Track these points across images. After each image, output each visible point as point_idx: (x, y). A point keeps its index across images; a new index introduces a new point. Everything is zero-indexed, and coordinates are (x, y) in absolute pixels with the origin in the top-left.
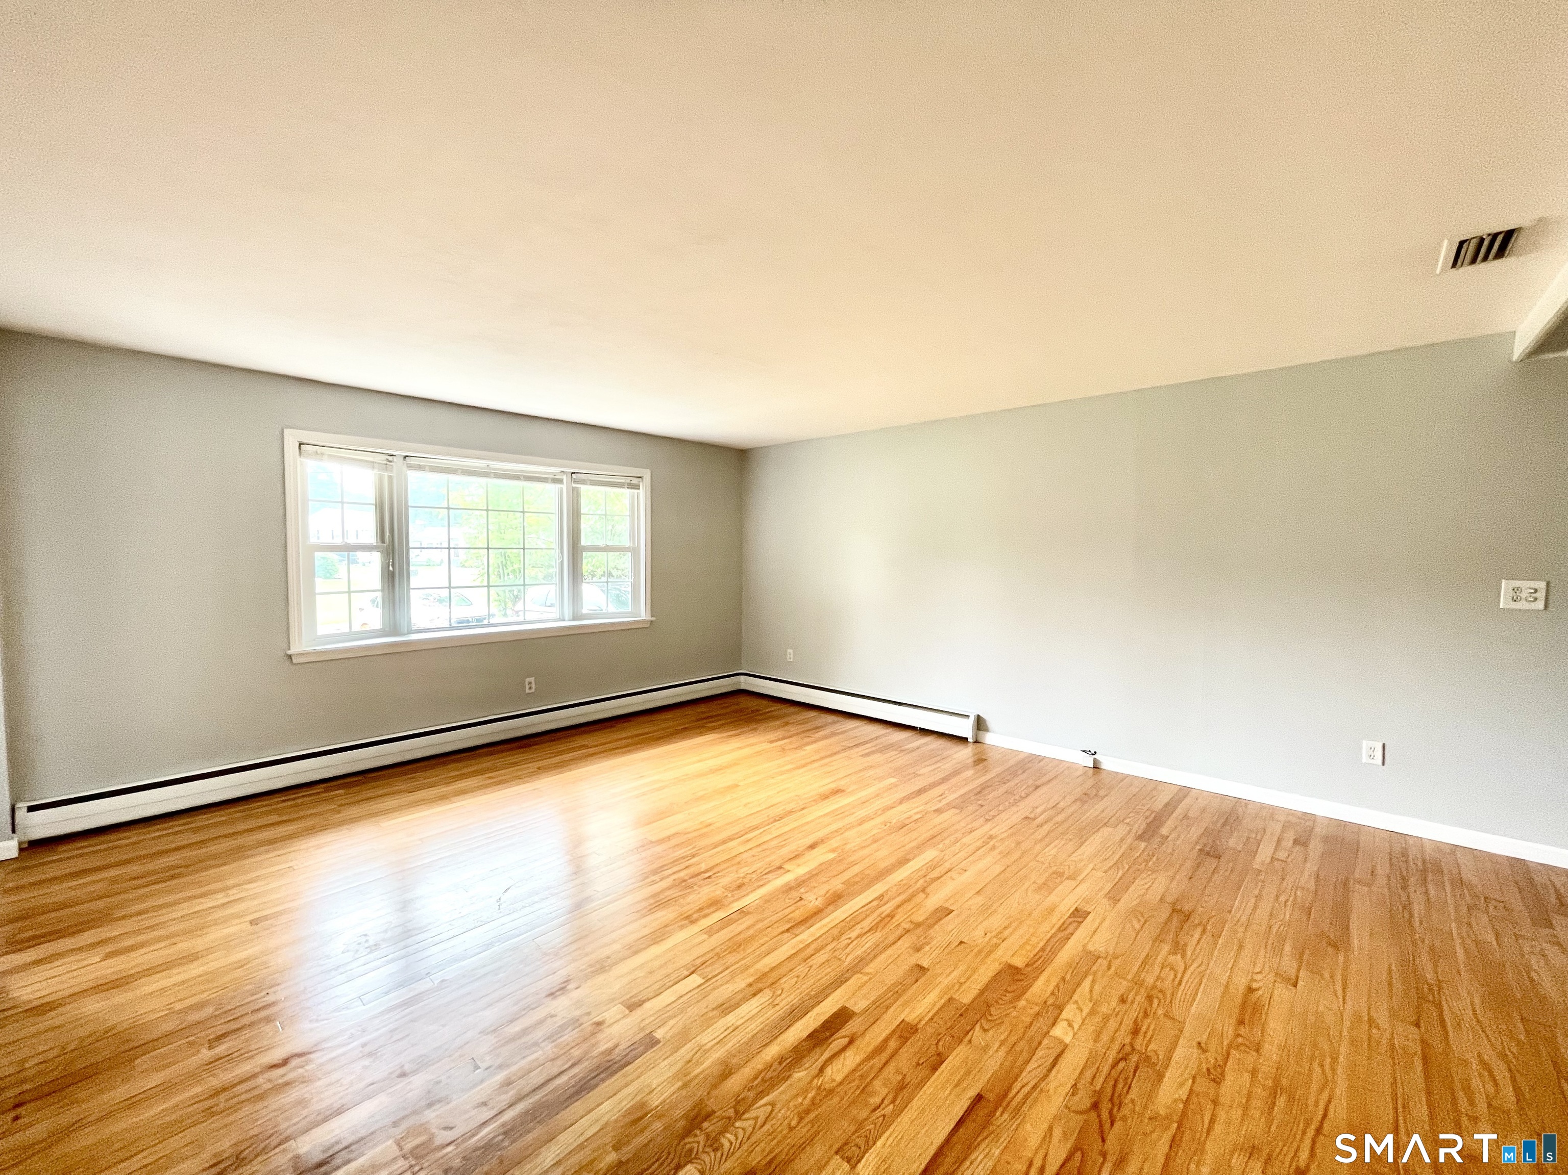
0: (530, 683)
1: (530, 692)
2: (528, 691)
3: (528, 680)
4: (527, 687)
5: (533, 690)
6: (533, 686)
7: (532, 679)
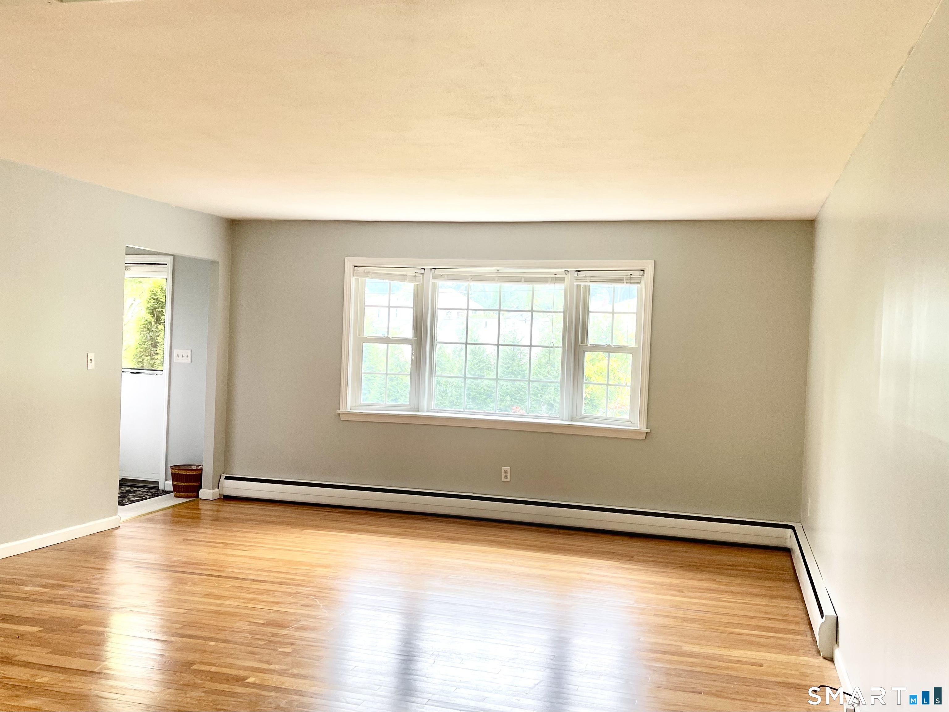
0: (506, 472)
1: (506, 480)
2: (503, 479)
3: (504, 469)
4: (503, 475)
5: (508, 479)
6: (509, 475)
7: (508, 469)
